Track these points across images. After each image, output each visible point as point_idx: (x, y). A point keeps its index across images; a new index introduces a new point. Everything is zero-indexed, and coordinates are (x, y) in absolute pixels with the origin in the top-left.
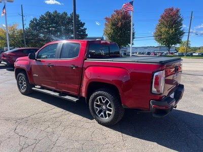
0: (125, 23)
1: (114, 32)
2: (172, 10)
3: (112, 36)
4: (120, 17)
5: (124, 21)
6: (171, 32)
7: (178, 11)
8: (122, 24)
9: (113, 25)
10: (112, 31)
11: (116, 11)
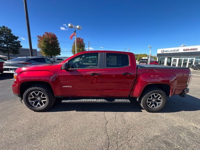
0: (54, 42)
1: (47, 46)
2: (80, 39)
3: (45, 49)
4: (50, 37)
5: (53, 41)
6: (81, 50)
7: (83, 40)
8: (52, 42)
9: (45, 42)
10: (45, 46)
11: (47, 33)
